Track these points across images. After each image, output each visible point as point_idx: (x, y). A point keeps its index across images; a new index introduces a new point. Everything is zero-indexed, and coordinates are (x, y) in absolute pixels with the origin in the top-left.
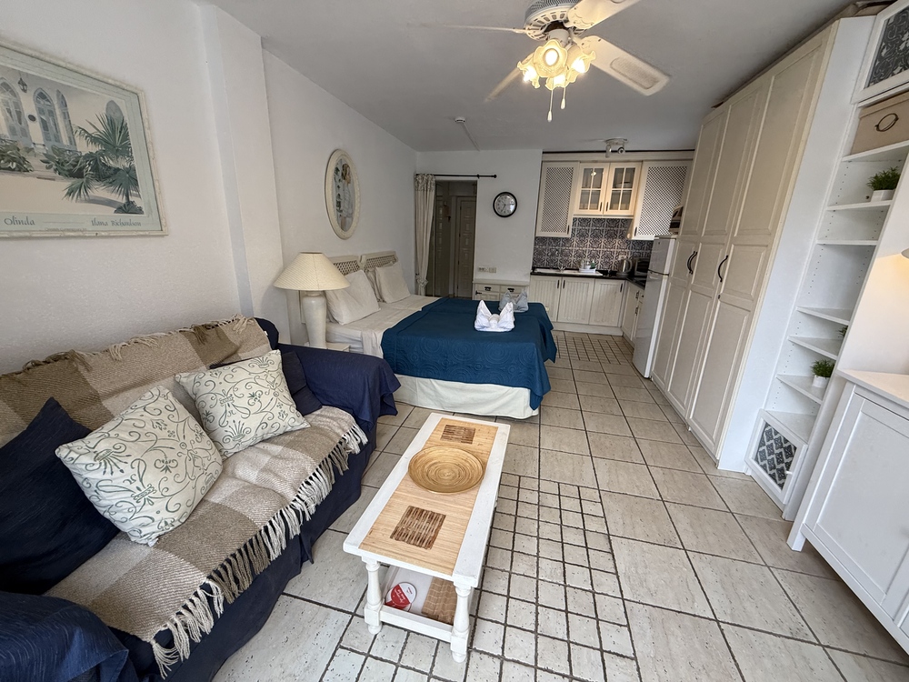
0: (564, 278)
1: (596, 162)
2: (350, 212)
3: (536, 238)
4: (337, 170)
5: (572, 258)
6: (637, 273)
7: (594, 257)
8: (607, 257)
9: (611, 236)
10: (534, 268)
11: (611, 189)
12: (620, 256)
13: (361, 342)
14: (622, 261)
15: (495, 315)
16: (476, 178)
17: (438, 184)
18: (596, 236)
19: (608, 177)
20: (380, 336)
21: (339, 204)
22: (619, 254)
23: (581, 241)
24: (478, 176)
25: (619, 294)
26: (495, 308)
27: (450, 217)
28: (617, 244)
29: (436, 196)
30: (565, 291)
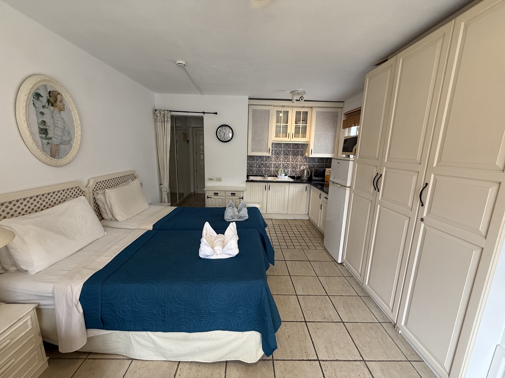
0: (269, 184)
1: (283, 106)
2: (66, 138)
3: (248, 156)
4: (38, 96)
5: (272, 169)
6: (314, 178)
7: (286, 168)
8: (294, 168)
9: (295, 154)
10: (248, 176)
11: (294, 125)
12: (302, 167)
13: (53, 298)
14: (304, 170)
16: (202, 114)
18: (286, 154)
19: (292, 117)
21: (44, 131)
22: (301, 165)
23: (277, 158)
24: (204, 113)
25: (305, 193)
28: (299, 159)
29: (172, 127)
30: (270, 192)
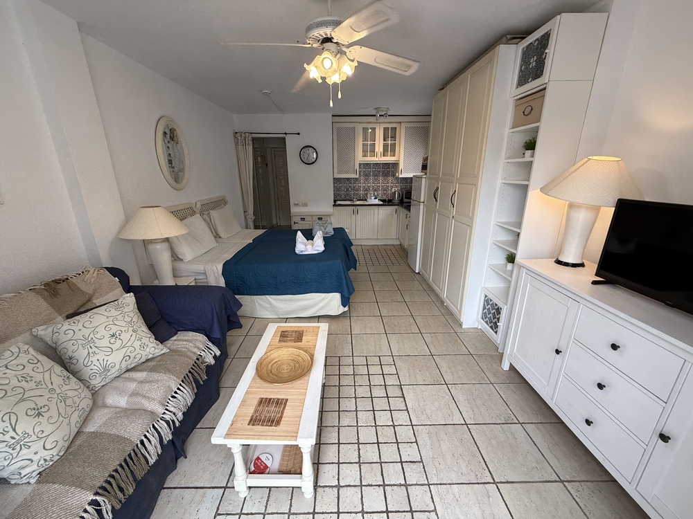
0: (357, 207)
1: (370, 123)
2: (181, 167)
3: (334, 179)
4: (165, 133)
5: (362, 192)
6: (405, 200)
7: (376, 190)
8: (385, 190)
9: (386, 175)
10: (335, 201)
11: (382, 142)
12: (393, 189)
13: (205, 274)
14: (395, 192)
15: (310, 241)
16: (284, 135)
17: (253, 139)
18: (376, 175)
19: (379, 134)
20: (220, 267)
21: (170, 162)
22: (392, 187)
23: (366, 180)
24: (286, 134)
25: (395, 216)
26: (309, 235)
27: (267, 164)
28: (390, 180)
29: (254, 148)
30: (359, 216)
